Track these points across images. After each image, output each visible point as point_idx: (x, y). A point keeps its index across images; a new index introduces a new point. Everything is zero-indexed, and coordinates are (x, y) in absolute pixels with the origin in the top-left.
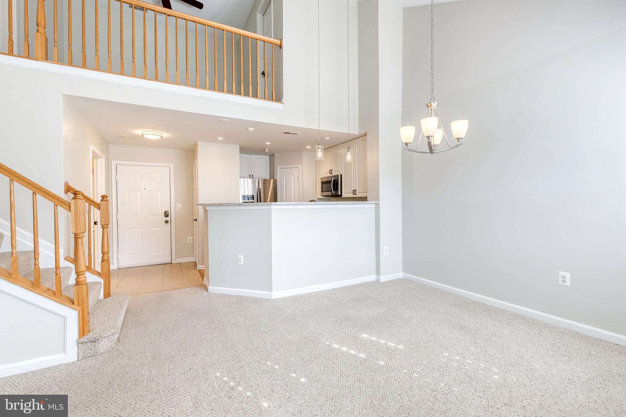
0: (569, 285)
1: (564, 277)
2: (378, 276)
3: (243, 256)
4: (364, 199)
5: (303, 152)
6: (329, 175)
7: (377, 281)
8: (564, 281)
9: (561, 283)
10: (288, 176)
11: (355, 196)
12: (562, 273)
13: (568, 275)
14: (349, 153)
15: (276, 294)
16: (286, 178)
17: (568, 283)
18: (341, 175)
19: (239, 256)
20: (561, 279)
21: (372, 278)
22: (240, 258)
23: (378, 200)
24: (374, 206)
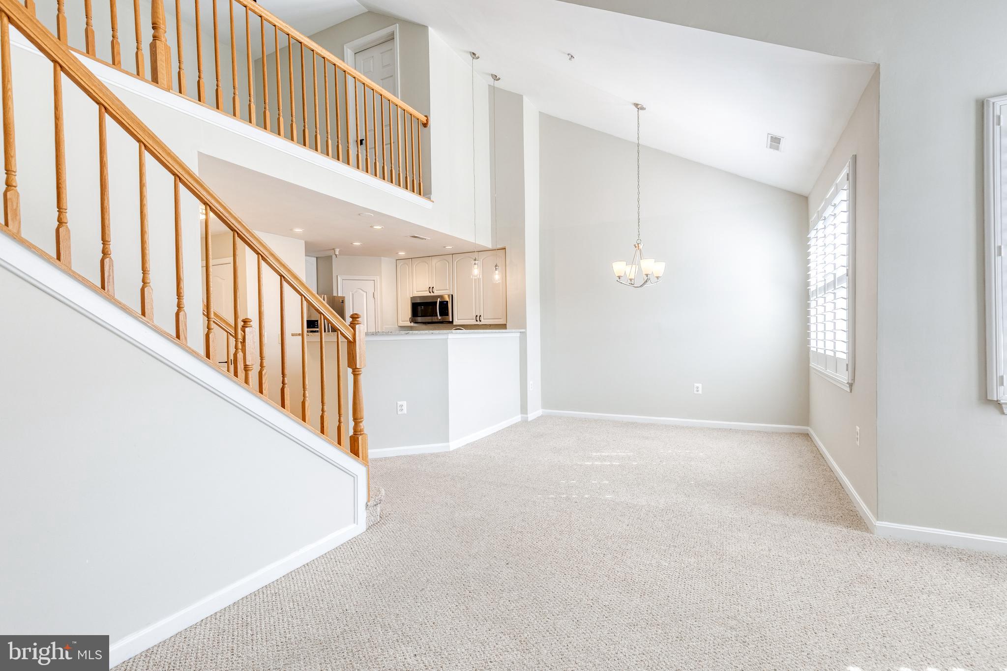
0: (701, 393)
1: (697, 388)
2: (525, 416)
3: (405, 402)
4: (503, 326)
5: (382, 258)
6: (427, 294)
7: (525, 422)
8: (698, 391)
9: (696, 392)
10: (356, 292)
11: (478, 323)
12: (696, 385)
13: (700, 385)
14: (497, 272)
15: (454, 444)
16: (353, 294)
17: (700, 392)
18: (452, 295)
19: (400, 403)
20: (695, 389)
21: (518, 418)
22: (402, 406)
23: (525, 328)
24: (518, 335)
